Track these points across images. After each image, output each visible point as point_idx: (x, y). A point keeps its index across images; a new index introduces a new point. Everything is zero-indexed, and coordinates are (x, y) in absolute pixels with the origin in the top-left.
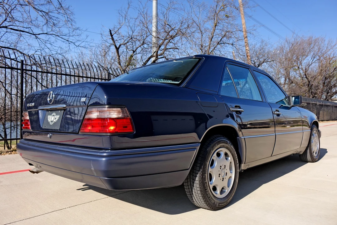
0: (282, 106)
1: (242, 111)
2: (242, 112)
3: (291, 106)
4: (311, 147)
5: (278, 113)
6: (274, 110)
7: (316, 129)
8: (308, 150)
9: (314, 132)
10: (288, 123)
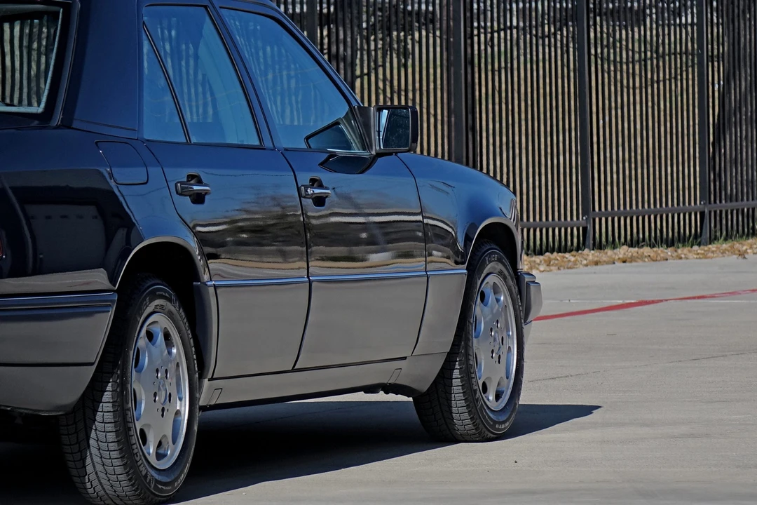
0: (332, 155)
1: (207, 193)
2: (207, 197)
3: (374, 153)
4: (467, 355)
5: (317, 191)
6: (304, 179)
7: (500, 267)
8: (456, 373)
9: (492, 279)
10: (381, 238)
